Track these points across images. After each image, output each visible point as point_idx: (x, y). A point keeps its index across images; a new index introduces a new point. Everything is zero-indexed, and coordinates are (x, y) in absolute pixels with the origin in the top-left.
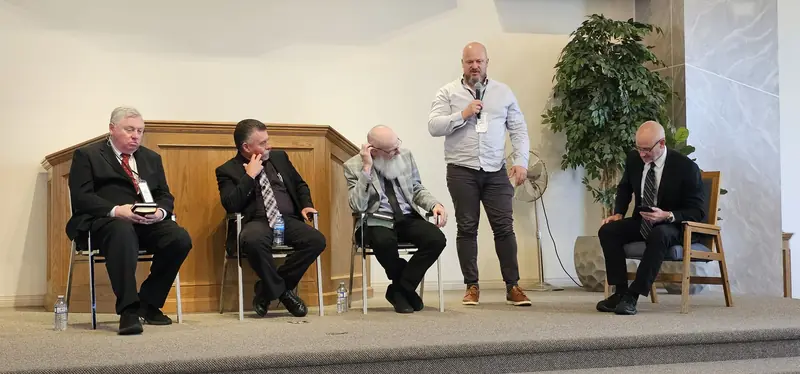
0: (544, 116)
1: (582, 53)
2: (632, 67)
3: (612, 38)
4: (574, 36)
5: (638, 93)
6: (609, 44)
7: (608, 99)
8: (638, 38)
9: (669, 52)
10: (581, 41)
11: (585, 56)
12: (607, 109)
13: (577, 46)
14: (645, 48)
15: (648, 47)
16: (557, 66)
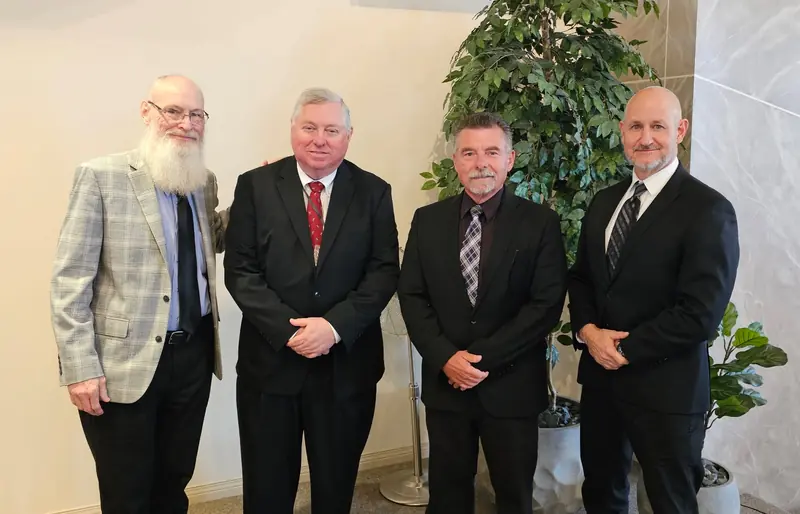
0: (425, 175)
1: (498, 54)
2: (599, 84)
3: (560, 22)
4: (484, 17)
5: (613, 142)
6: (554, 35)
7: (551, 156)
8: (609, 23)
9: (660, 48)
10: (500, 28)
11: (505, 61)
12: (546, 177)
13: (488, 37)
14: (626, 46)
15: (634, 43)
16: (450, 78)
